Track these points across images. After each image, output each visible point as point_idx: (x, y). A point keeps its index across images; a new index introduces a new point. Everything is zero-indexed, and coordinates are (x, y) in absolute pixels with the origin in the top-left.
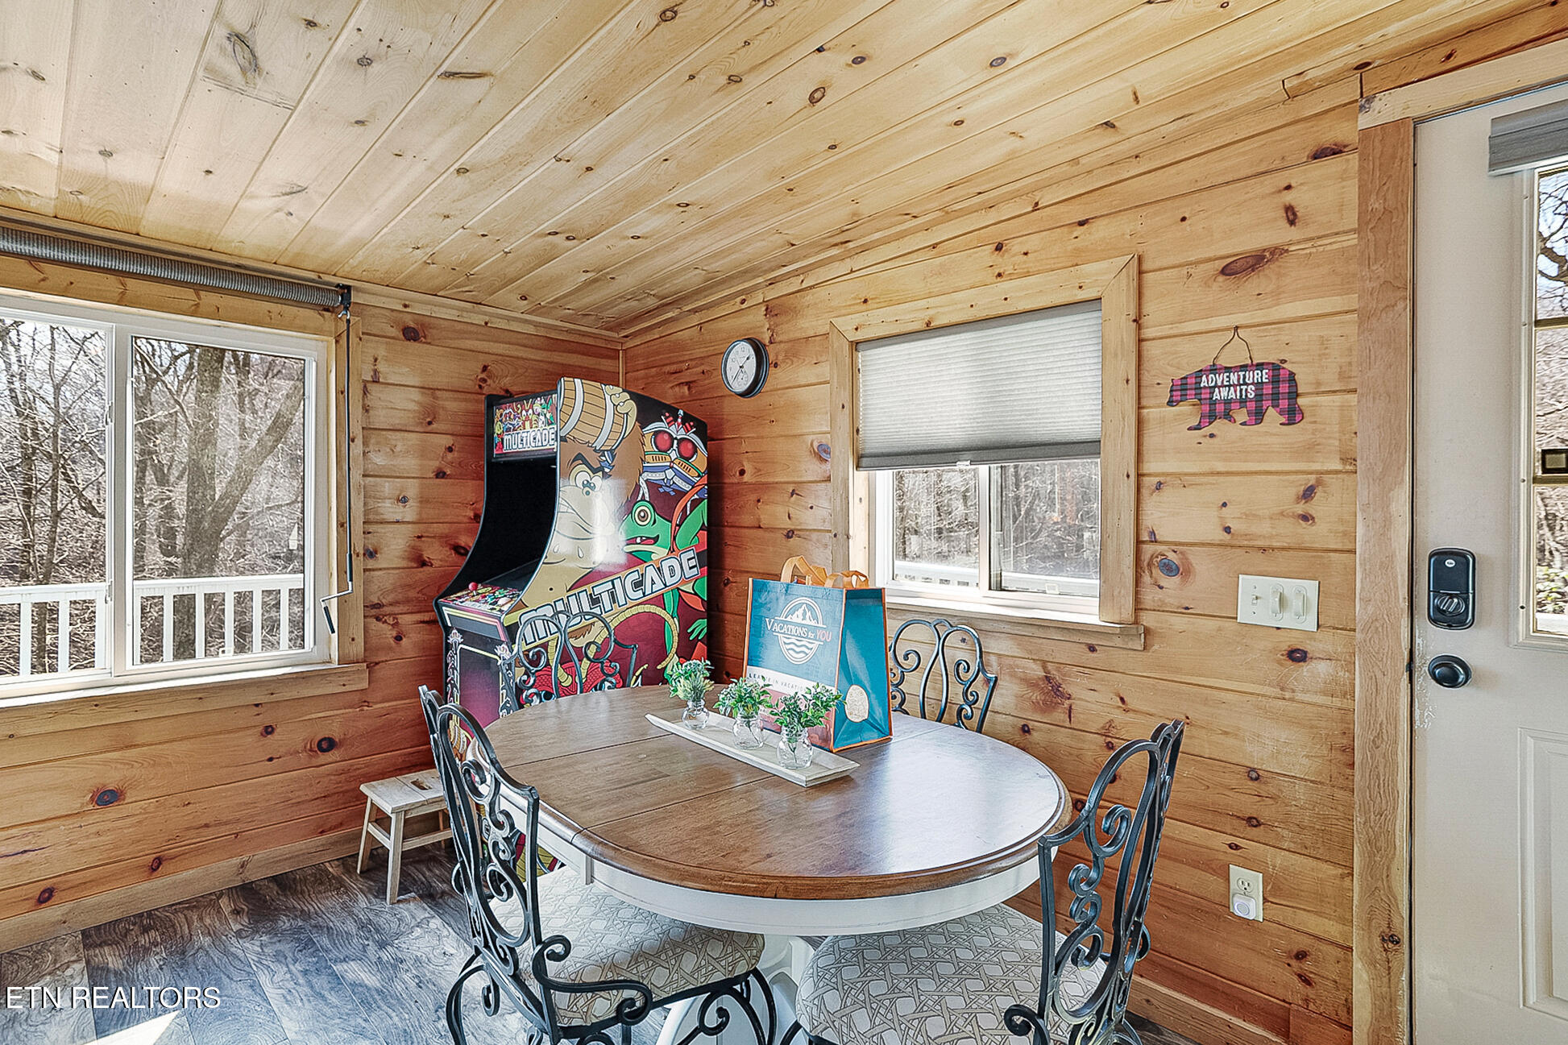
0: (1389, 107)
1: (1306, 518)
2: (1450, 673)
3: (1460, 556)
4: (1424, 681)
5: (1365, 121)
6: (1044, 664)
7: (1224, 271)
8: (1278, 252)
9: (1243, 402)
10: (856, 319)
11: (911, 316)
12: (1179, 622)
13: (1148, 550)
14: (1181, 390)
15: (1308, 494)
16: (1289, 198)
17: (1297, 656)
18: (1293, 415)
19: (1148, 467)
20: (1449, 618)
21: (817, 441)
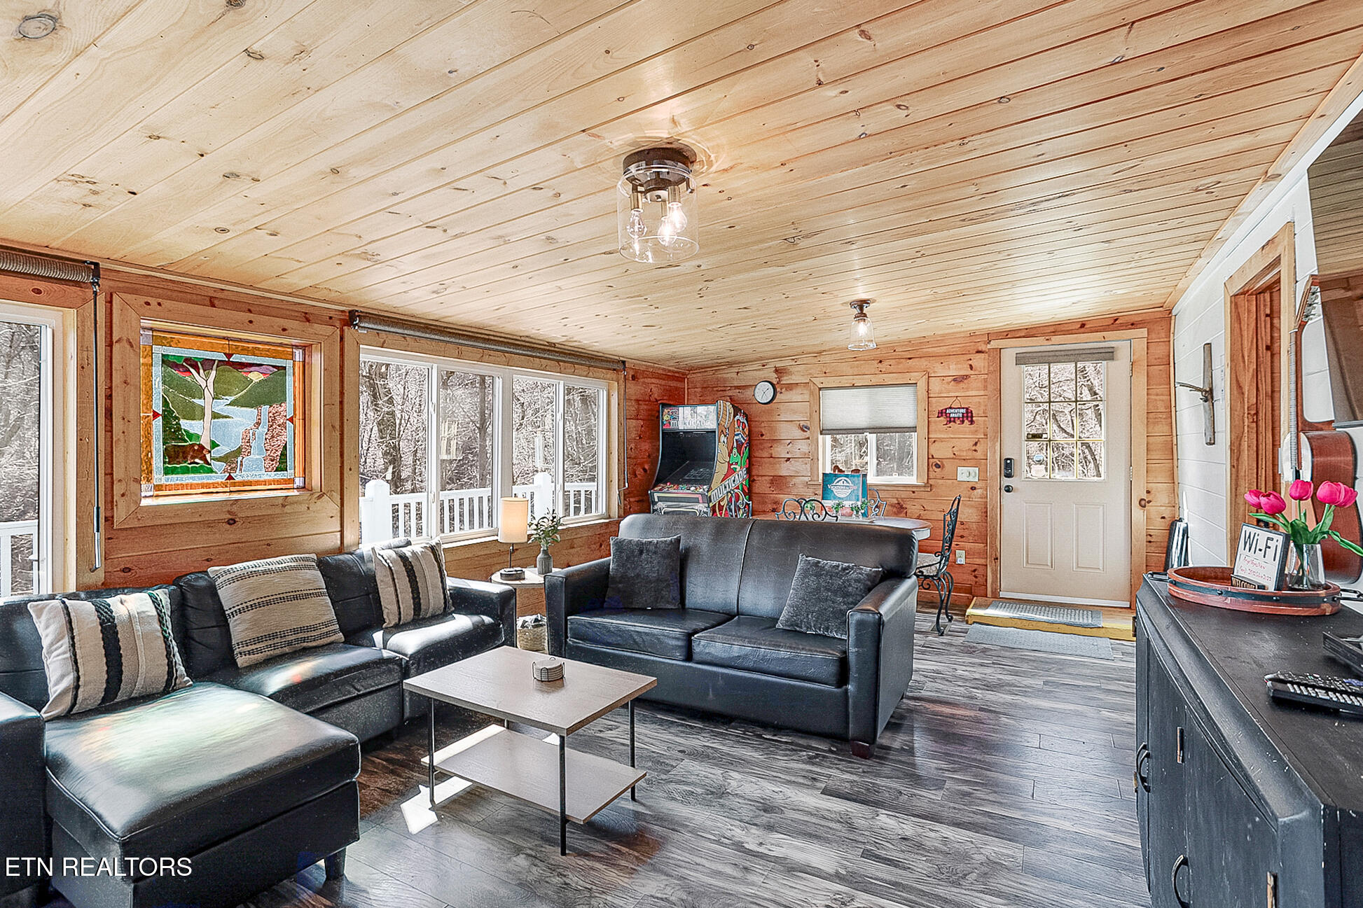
0: (994, 344)
1: (975, 450)
2: (1008, 489)
3: (1010, 459)
4: (1003, 491)
5: (989, 346)
6: (897, 498)
7: (954, 380)
8: (966, 377)
9: (959, 418)
10: (821, 380)
11: (845, 381)
12: (941, 482)
13: (931, 460)
14: (942, 413)
15: (976, 444)
16: (970, 362)
17: (973, 488)
18: (972, 422)
19: (930, 436)
20: (1009, 476)
21: (802, 423)
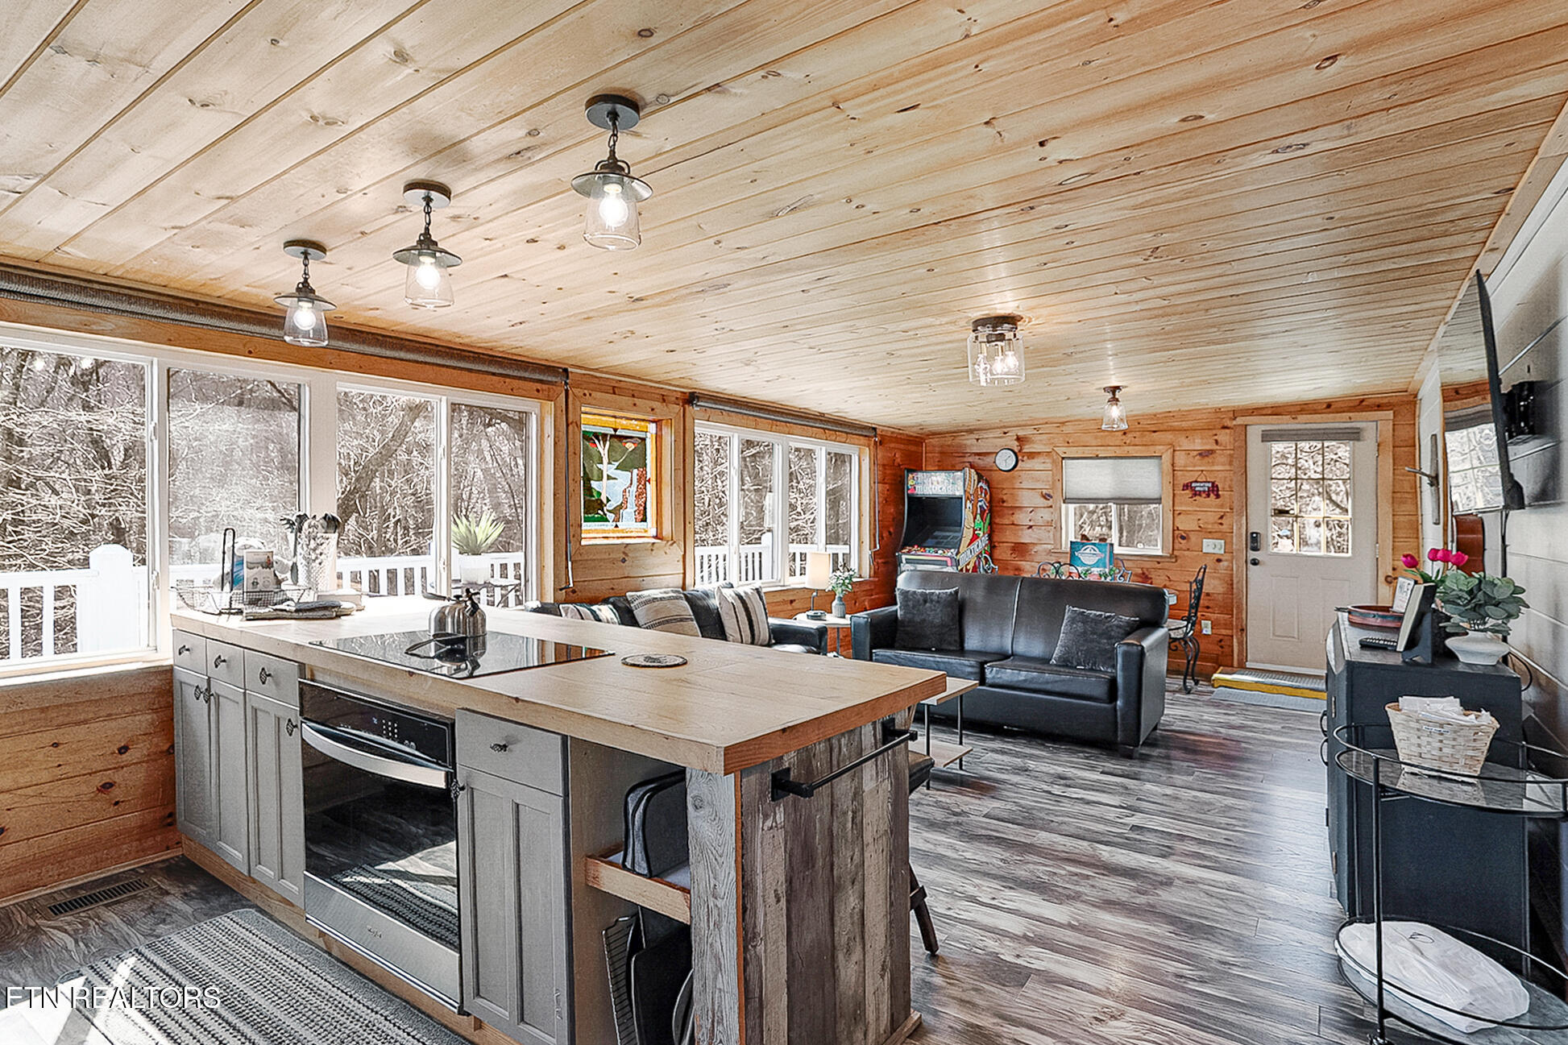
0: (1240, 421)
1: (1221, 524)
2: (1255, 562)
3: (1257, 533)
4: (1249, 564)
5: (1234, 423)
6: (1142, 569)
7: (1200, 454)
8: (1212, 452)
9: (1204, 491)
10: (1065, 450)
12: (1186, 553)
13: (1177, 532)
14: (1187, 486)
15: (1221, 517)
16: (1216, 437)
17: (1219, 560)
18: (1218, 496)
19: (1176, 508)
20: (1255, 549)
21: (1044, 491)
